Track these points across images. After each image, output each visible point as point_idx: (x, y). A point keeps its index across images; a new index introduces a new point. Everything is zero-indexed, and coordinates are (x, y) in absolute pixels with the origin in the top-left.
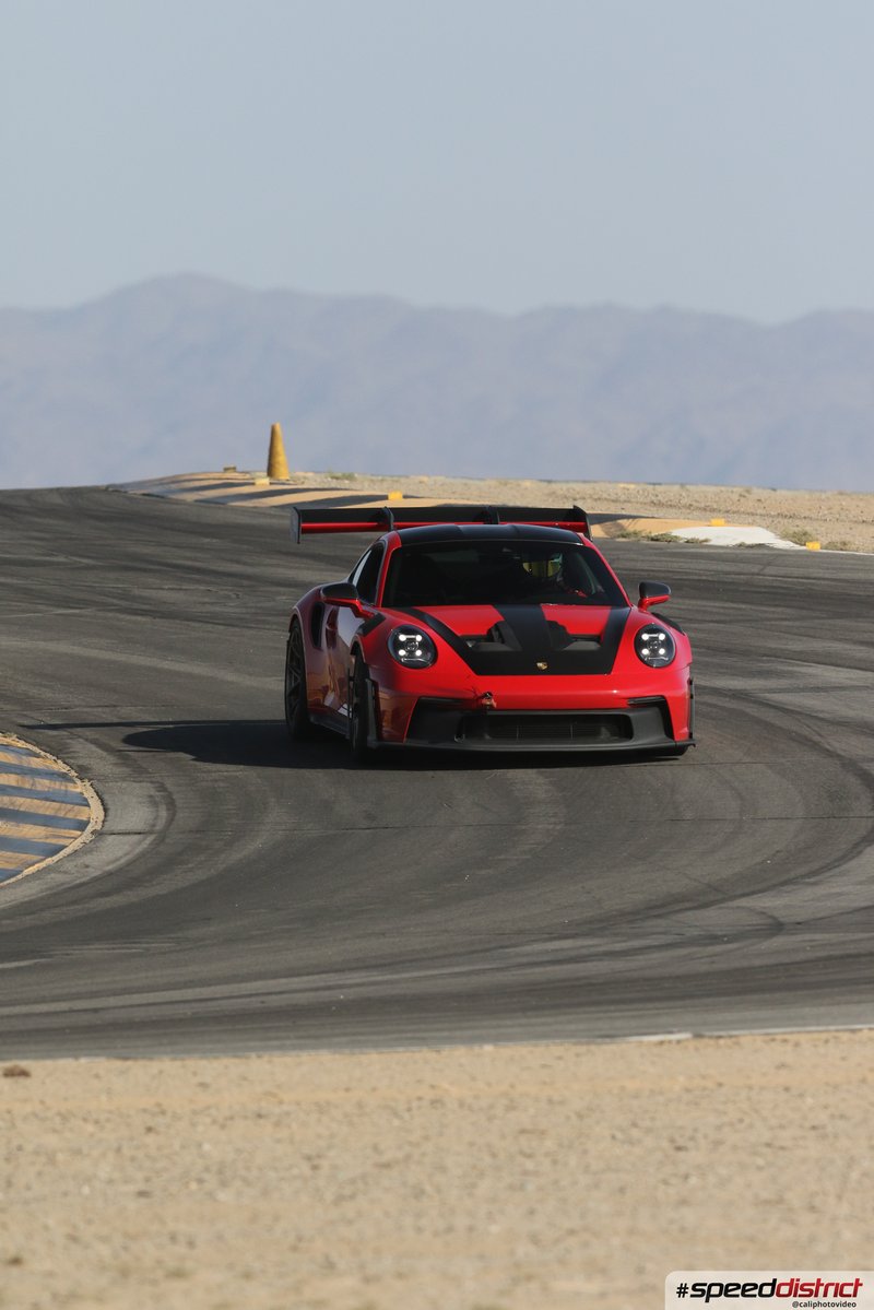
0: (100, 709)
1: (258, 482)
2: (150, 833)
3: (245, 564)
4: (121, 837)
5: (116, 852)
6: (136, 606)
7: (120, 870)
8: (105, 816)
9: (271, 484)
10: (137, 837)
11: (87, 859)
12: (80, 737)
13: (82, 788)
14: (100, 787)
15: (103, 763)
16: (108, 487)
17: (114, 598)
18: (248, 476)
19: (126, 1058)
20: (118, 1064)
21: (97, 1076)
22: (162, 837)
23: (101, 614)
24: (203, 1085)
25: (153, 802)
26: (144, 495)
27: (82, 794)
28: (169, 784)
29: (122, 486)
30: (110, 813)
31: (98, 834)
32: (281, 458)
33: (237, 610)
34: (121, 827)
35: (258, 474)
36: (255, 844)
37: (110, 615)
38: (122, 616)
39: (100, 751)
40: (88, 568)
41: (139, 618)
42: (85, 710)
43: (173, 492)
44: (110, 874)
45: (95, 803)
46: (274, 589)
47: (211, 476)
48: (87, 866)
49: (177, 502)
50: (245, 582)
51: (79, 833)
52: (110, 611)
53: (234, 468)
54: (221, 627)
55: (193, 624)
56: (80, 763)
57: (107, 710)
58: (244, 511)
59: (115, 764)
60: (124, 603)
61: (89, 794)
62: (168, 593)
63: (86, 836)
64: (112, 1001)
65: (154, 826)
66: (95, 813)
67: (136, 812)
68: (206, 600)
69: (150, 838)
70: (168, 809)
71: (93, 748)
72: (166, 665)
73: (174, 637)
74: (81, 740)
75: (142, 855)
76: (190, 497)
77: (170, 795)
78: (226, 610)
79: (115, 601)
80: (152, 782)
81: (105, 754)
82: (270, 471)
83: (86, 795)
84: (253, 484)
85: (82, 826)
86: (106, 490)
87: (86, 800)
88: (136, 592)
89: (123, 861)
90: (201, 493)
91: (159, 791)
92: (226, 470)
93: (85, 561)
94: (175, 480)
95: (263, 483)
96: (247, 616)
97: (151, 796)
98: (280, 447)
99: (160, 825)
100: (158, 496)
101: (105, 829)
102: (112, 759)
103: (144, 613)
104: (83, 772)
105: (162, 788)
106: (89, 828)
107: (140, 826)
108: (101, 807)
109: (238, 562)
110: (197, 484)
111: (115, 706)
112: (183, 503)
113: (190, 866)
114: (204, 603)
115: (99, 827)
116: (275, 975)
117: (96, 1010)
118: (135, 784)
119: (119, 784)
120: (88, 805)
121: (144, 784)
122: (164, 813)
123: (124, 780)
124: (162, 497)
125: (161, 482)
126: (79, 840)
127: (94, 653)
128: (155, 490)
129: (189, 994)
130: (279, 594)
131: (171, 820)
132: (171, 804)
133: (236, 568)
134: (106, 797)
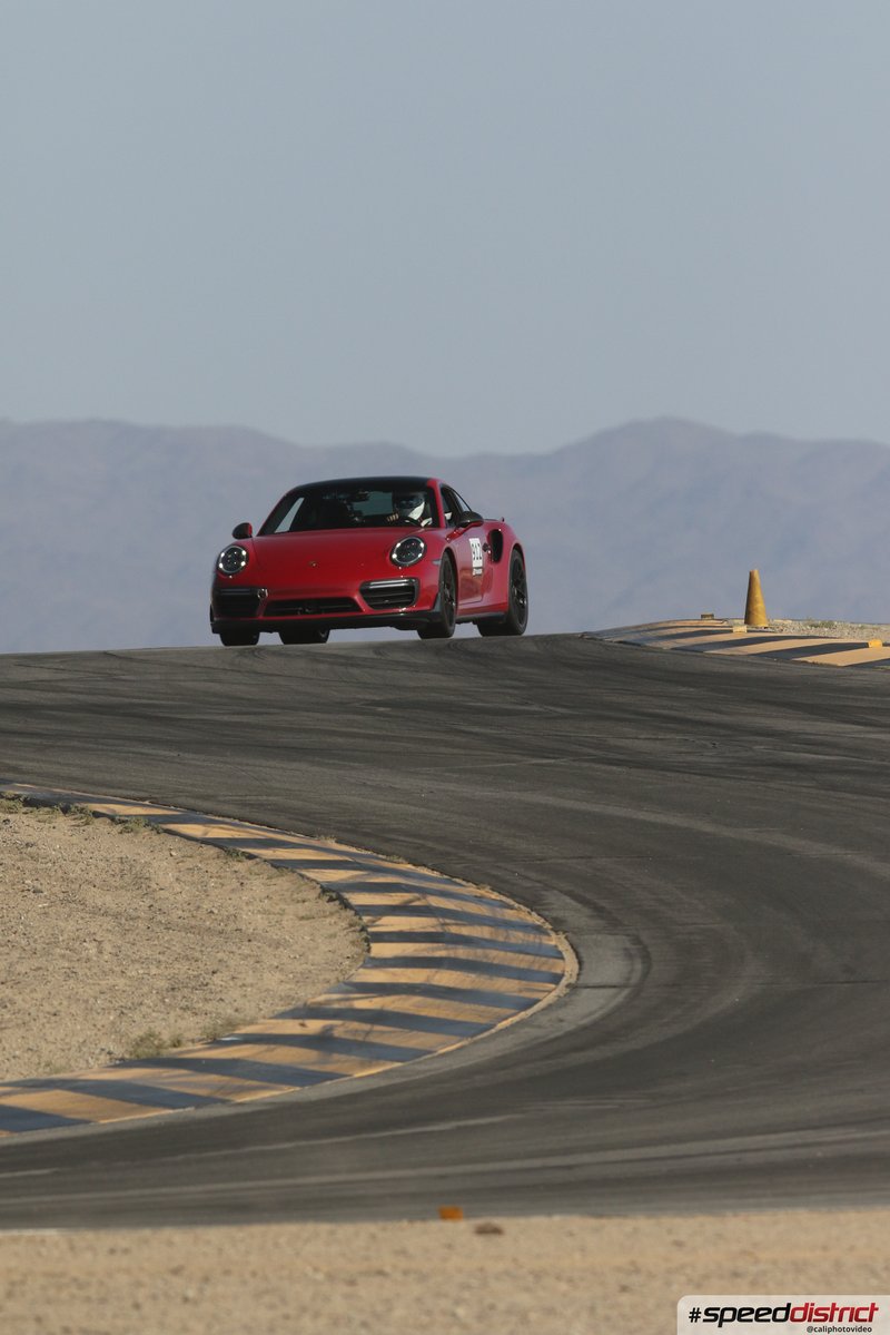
0: (575, 861)
1: (735, 629)
2: (624, 986)
3: (721, 712)
4: (595, 991)
5: (590, 1006)
6: (611, 755)
7: (595, 1024)
8: (580, 969)
9: (748, 631)
10: (611, 991)
11: (561, 1013)
12: (554, 888)
13: (555, 940)
14: (575, 939)
15: (577, 915)
16: (583, 635)
17: (591, 747)
18: (725, 624)
19: (600, 1216)
20: (593, 1222)
21: (571, 1234)
22: (637, 991)
23: (576, 764)
24: (679, 1244)
25: (628, 955)
26: (620, 642)
27: (556, 946)
28: (645, 936)
29: (598, 634)
30: (586, 966)
31: (573, 988)
32: (760, 605)
33: (715, 760)
34: (597, 980)
35: (736, 621)
36: (732, 997)
37: (586, 765)
38: (596, 766)
39: (574, 903)
40: (564, 717)
41: (614, 768)
42: (560, 861)
43: (649, 639)
44: (585, 1028)
45: (569, 955)
46: (751, 738)
47: (688, 623)
48: (561, 1021)
49: (654, 650)
50: (722, 732)
51: (553, 986)
52: (586, 761)
53: (712, 615)
54: (698, 777)
55: (669, 774)
56: (554, 915)
57: (584, 861)
58: (721, 658)
59: (591, 917)
60: (600, 753)
61: (564, 947)
62: (641, 742)
63: (561, 989)
64: (586, 1158)
65: (628, 979)
66: (569, 966)
67: (612, 966)
68: (683, 749)
69: (626, 992)
70: (643, 963)
71: (568, 900)
72: (642, 816)
73: (650, 787)
74: (556, 892)
75: (618, 1008)
76: (667, 645)
77: (645, 948)
78: (704, 760)
79: (591, 751)
80: (628, 935)
81: (579, 906)
82: (748, 619)
83: (560, 948)
84: (731, 631)
85: (556, 979)
86: (584, 637)
87: (560, 953)
88: (612, 741)
89: (597, 1015)
90: (678, 641)
91: (634, 944)
92: (702, 616)
93: (559, 710)
94: (651, 628)
95: (741, 630)
96: (724, 766)
97: (626, 949)
98: (758, 595)
99: (635, 979)
100: (634, 644)
101: (580, 982)
102: (587, 911)
103: (619, 763)
104: (558, 925)
105: (637, 940)
106: (564, 982)
107: (615, 980)
108: (576, 960)
109: (714, 711)
110: (674, 631)
111: (590, 857)
112: (660, 650)
113: (666, 1020)
114: (681, 753)
115: (573, 980)
116: (752, 1132)
117: (570, 1167)
118: (610, 937)
119: (594, 937)
120: (562, 958)
121: (618, 937)
122: (639, 966)
123: (599, 932)
124: (639, 645)
125: (637, 629)
126: (553, 994)
127: (569, 804)
128: (631, 638)
129: (663, 1150)
130: (756, 743)
131: (646, 974)
132: (646, 958)
133: (714, 717)
134: (581, 950)
